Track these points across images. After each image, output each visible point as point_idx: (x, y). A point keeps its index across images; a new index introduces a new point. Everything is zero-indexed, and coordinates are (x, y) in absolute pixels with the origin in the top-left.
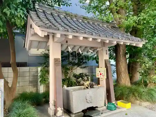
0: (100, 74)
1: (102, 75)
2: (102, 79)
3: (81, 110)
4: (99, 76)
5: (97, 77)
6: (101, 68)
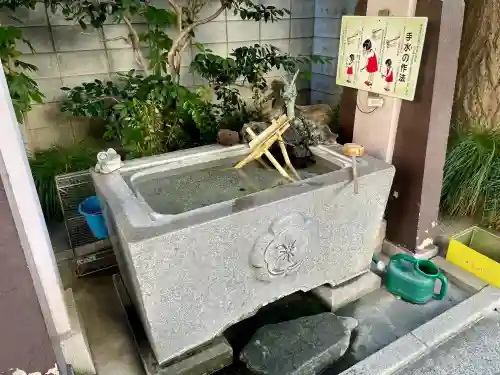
0: (364, 62)
1: (382, 68)
2: (379, 102)
3: (218, 331)
4: (359, 80)
5: (342, 80)
6: (385, 13)
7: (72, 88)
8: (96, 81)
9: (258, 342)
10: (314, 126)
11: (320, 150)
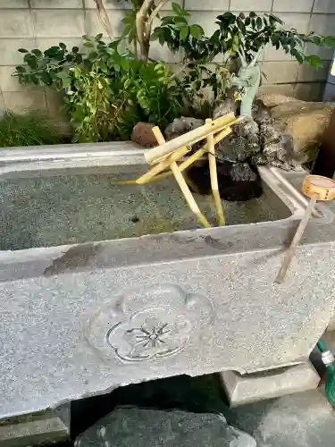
7: (30, 50)
8: (62, 45)
9: (103, 431)
10: (275, 136)
11: (272, 176)
